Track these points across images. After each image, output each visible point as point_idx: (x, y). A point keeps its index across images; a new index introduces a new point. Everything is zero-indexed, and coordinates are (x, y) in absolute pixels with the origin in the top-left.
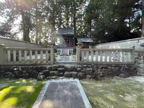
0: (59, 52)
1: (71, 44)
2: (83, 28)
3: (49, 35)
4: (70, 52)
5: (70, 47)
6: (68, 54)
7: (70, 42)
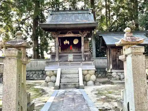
0: (53, 78)
1: (85, 52)
2: (114, 14)
3: (28, 34)
4: (84, 75)
5: (85, 61)
6: (81, 83)
7: (83, 48)
